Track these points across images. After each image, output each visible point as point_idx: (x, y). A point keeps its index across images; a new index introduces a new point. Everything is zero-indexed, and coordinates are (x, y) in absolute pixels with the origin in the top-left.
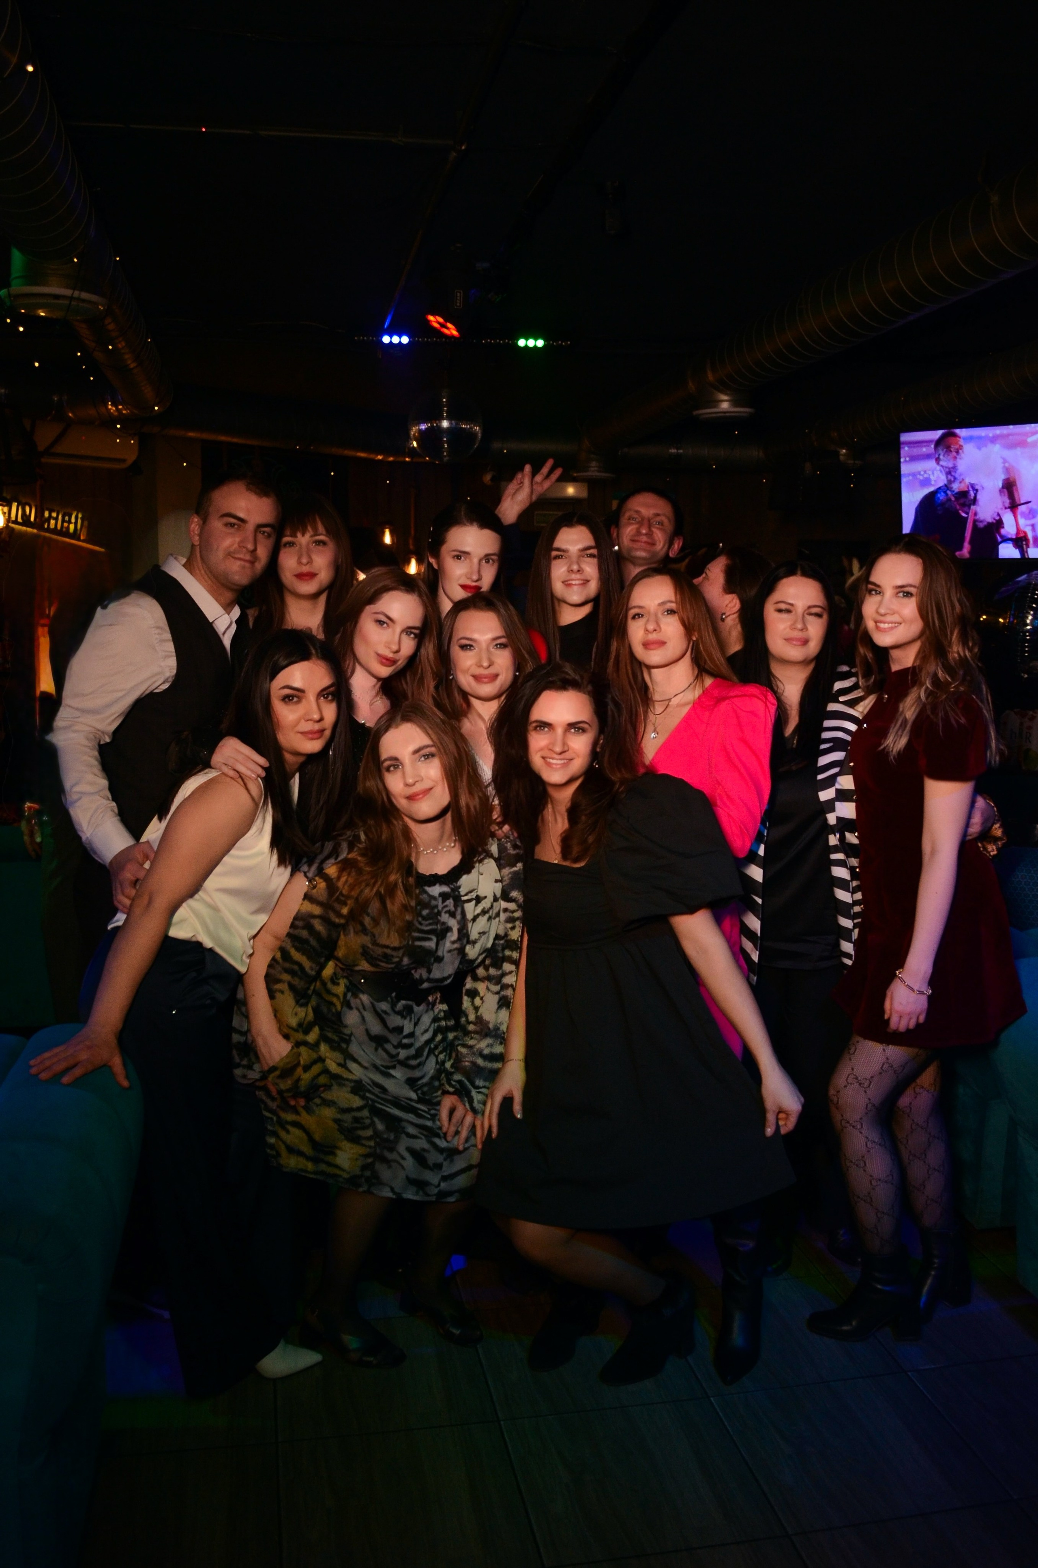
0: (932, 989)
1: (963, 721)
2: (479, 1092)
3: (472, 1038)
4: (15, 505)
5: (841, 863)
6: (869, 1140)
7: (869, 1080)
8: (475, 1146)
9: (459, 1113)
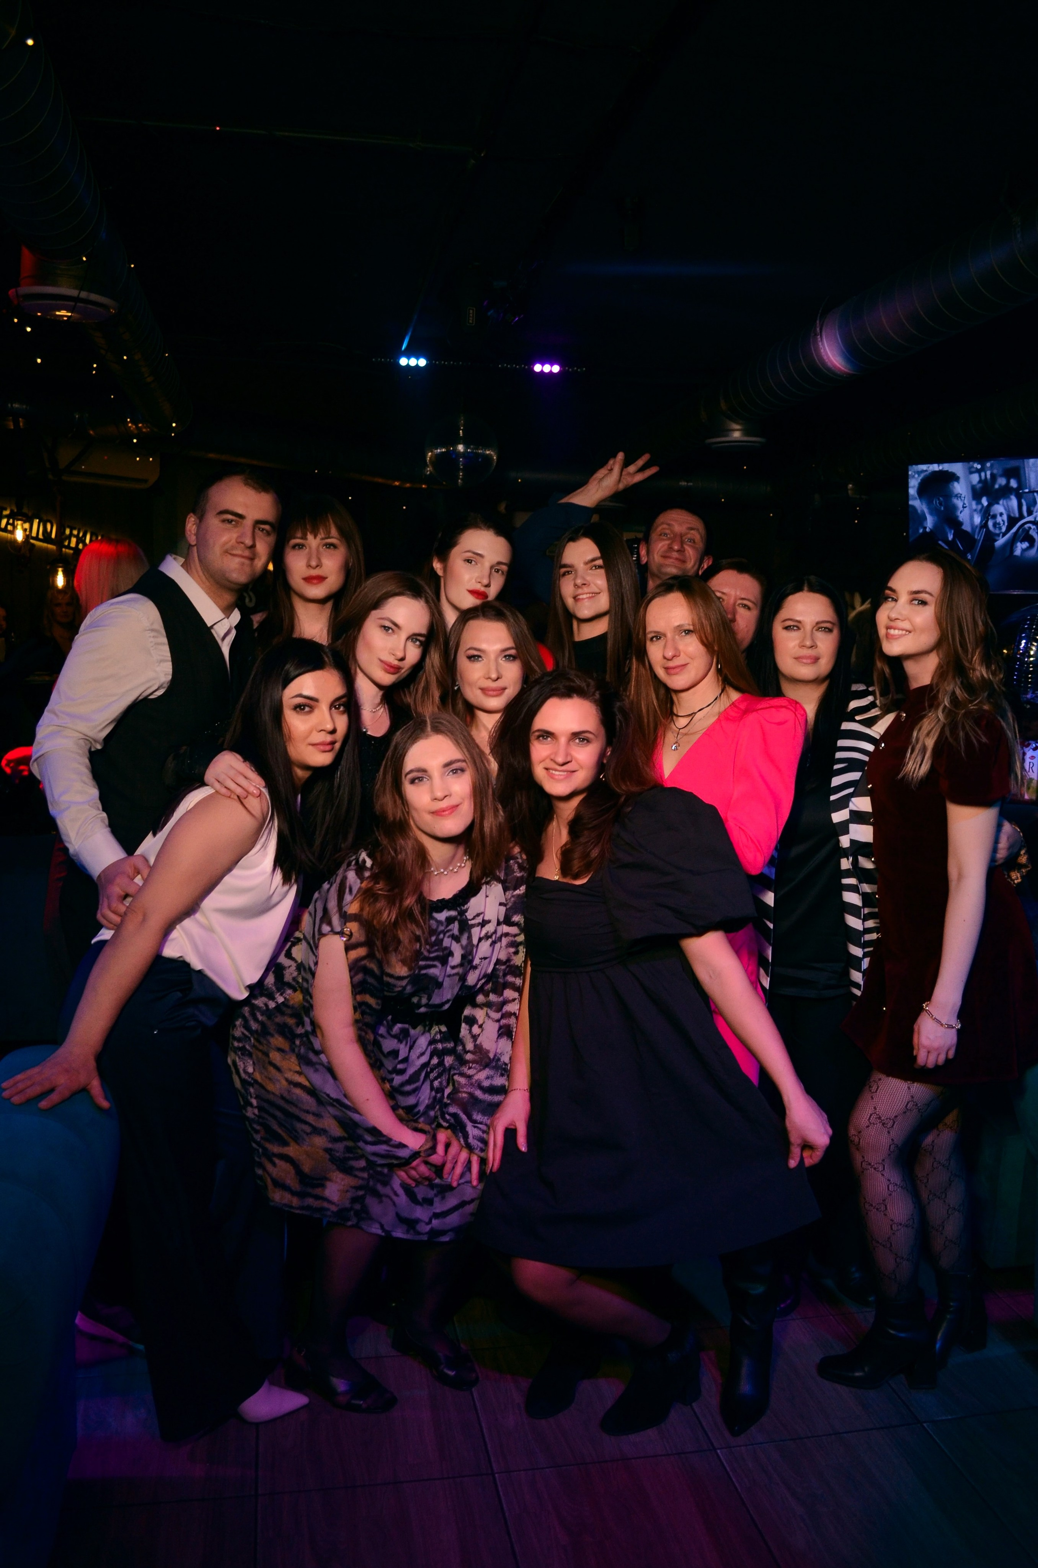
0: (961, 1022)
1: (984, 740)
2: (475, 1127)
3: (470, 1068)
4: (36, 522)
5: (854, 889)
6: (891, 1183)
7: (893, 1119)
8: (470, 1182)
9: (453, 1150)
